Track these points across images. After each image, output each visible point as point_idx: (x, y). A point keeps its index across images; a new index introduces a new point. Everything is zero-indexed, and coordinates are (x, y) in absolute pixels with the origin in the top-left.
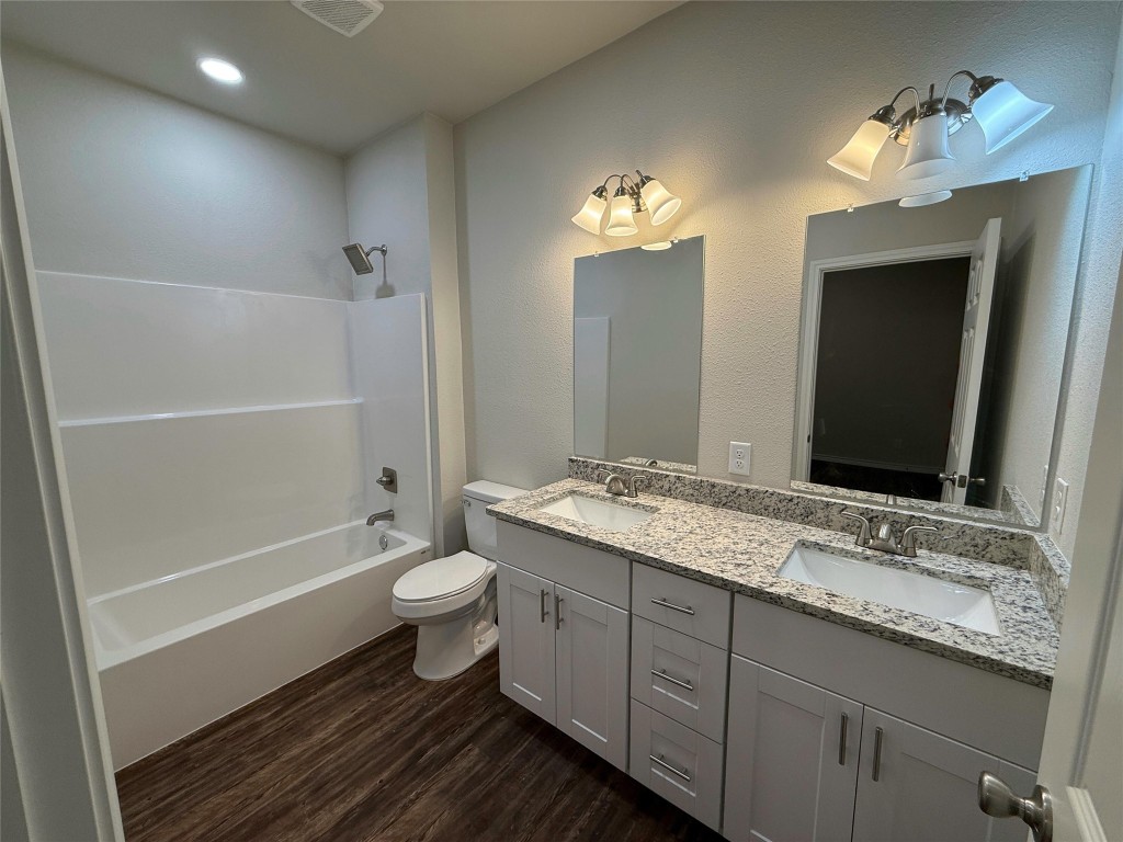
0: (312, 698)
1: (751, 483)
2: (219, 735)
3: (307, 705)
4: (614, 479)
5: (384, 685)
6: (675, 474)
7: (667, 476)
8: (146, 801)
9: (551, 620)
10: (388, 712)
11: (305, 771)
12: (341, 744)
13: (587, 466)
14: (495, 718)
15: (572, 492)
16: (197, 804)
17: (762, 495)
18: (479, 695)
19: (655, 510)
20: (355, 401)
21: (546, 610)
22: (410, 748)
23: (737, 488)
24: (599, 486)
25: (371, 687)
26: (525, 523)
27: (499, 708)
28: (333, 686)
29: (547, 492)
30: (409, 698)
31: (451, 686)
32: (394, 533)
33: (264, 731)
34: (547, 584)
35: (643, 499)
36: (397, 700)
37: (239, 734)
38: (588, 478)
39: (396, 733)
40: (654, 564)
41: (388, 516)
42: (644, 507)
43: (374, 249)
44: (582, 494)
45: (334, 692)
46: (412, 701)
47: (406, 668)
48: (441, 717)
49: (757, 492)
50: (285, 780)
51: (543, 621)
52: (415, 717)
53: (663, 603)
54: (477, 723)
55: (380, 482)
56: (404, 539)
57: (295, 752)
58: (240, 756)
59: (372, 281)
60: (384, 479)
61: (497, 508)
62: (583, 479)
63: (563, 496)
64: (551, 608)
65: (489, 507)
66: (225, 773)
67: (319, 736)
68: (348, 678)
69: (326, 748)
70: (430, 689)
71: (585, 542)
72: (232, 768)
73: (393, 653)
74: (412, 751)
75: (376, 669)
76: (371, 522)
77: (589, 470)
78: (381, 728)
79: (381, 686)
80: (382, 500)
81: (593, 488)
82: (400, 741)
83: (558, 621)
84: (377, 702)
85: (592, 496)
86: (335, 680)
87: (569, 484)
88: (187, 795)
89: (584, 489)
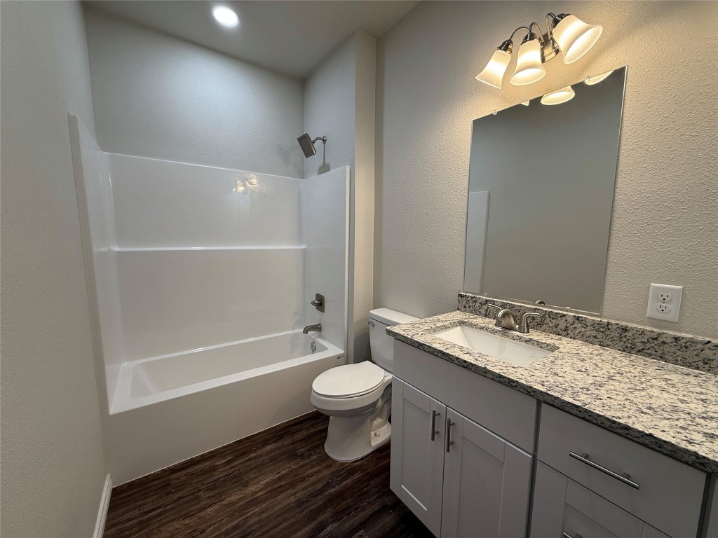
0: (253, 455)
1: (680, 331)
2: (191, 470)
3: (249, 460)
4: (504, 315)
5: (302, 456)
6: (573, 314)
7: (564, 315)
8: (137, 512)
9: (441, 442)
10: (302, 480)
11: (238, 517)
12: (265, 500)
13: (475, 302)
14: (383, 510)
15: (462, 323)
16: (165, 524)
17: (699, 346)
18: (372, 483)
19: (553, 348)
20: (302, 247)
21: (436, 430)
22: (315, 519)
23: (659, 335)
24: (487, 320)
25: (293, 456)
26: (420, 346)
27: (388, 500)
28: (268, 448)
29: (439, 320)
30: (319, 471)
31: (351, 469)
32: (320, 341)
33: (219, 474)
34: (439, 405)
35: (535, 335)
36: (310, 471)
37: (204, 472)
38: (476, 312)
39: (306, 502)
40: (575, 411)
41: (317, 328)
42: (538, 343)
43: (317, 139)
44: (471, 325)
45: (268, 453)
46: (321, 475)
47: (319, 445)
48: (340, 495)
49: (692, 341)
50: (223, 522)
51: (433, 439)
52: (320, 492)
53: (585, 460)
54: (369, 511)
55: (313, 303)
56: (327, 346)
57: (234, 498)
58: (199, 491)
59: (315, 161)
60: (316, 302)
61: (395, 329)
62: (471, 312)
63: (454, 325)
64: (442, 428)
65: (388, 328)
66: (187, 502)
67: (252, 488)
68: (279, 444)
69: (254, 502)
70: (334, 468)
71: (484, 373)
72: (192, 500)
73: (312, 430)
74: (315, 522)
75: (300, 440)
76: (306, 331)
77: (478, 305)
78: (296, 493)
79: (300, 456)
80: (314, 316)
81: (481, 321)
82: (307, 510)
83: (449, 444)
84: (296, 469)
85: (481, 328)
86: (270, 444)
87: (458, 315)
88: (160, 515)
89: (473, 321)
